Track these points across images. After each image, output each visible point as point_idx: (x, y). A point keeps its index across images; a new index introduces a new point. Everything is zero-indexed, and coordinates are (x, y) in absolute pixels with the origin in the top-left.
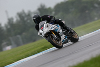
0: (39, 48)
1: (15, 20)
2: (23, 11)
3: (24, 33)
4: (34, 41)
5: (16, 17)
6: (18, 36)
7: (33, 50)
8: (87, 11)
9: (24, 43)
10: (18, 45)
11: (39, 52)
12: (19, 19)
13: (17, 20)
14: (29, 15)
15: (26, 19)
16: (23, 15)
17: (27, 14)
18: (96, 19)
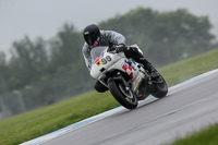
0: (62, 117)
1: (8, 58)
2: (27, 38)
3: (28, 87)
4: (51, 103)
5: (11, 52)
6: (16, 92)
7: (48, 124)
8: (165, 40)
9: (29, 107)
10: (15, 111)
11: (60, 127)
12: (17, 55)
13: (13, 58)
14: (40, 47)
15: (32, 55)
16: (28, 47)
17: (35, 45)
18: (185, 55)
